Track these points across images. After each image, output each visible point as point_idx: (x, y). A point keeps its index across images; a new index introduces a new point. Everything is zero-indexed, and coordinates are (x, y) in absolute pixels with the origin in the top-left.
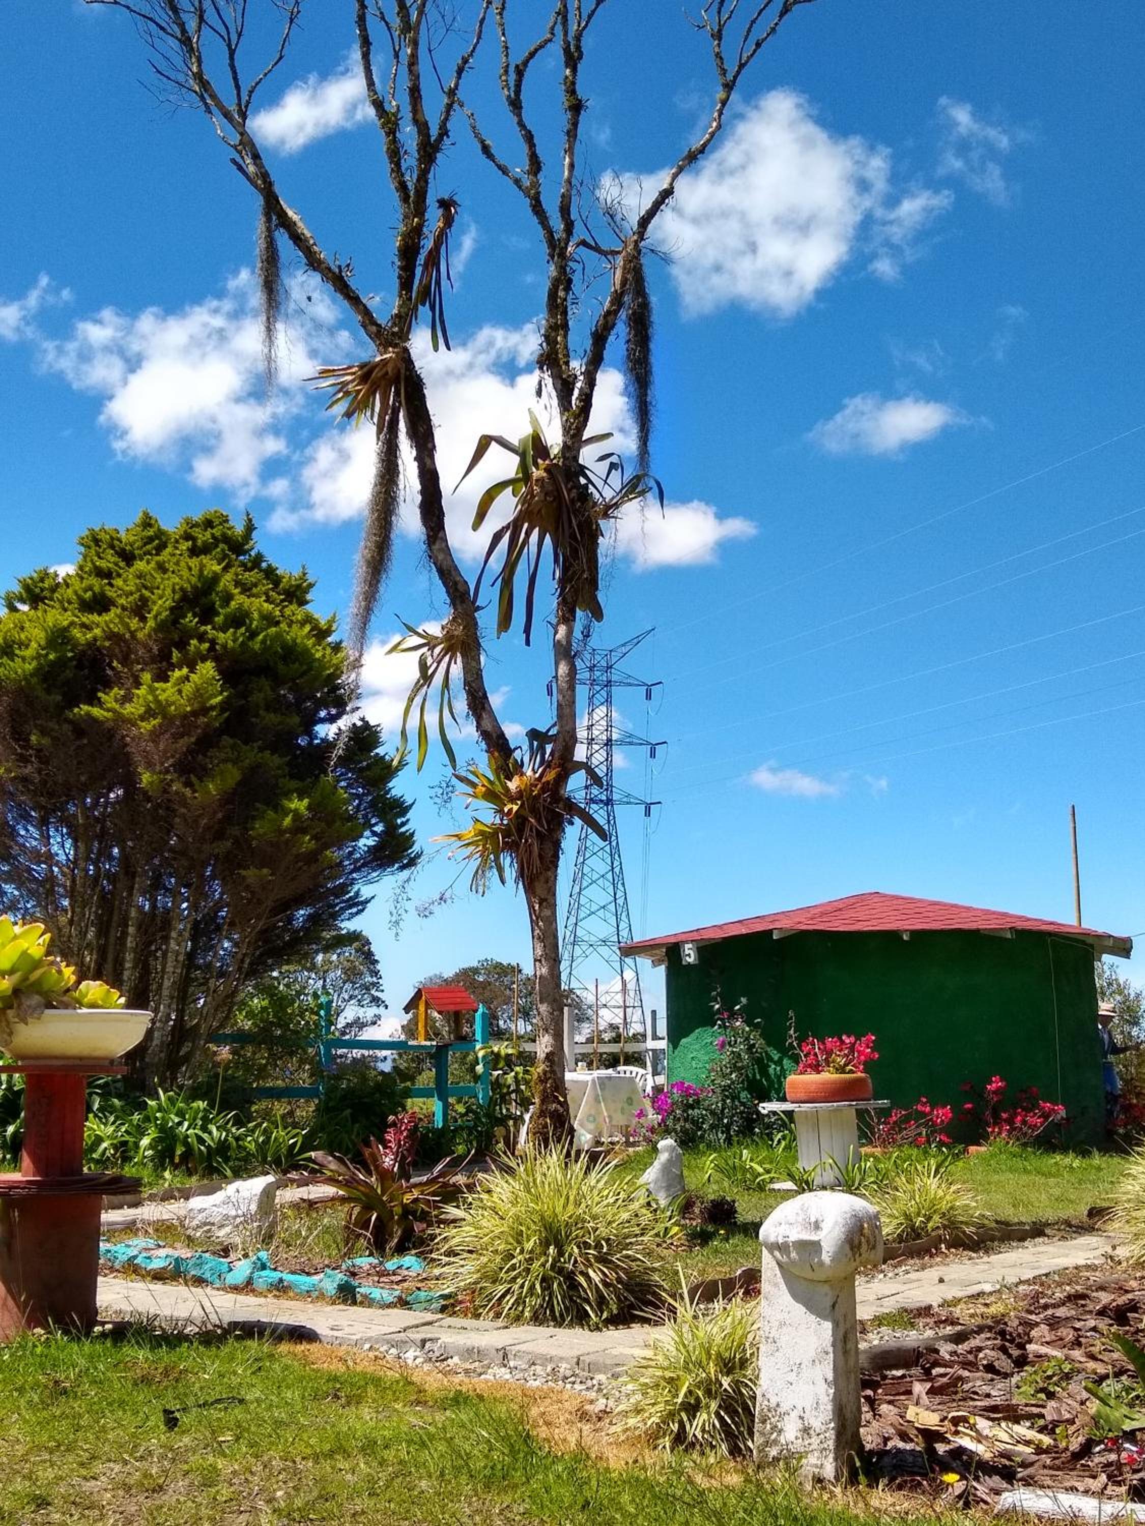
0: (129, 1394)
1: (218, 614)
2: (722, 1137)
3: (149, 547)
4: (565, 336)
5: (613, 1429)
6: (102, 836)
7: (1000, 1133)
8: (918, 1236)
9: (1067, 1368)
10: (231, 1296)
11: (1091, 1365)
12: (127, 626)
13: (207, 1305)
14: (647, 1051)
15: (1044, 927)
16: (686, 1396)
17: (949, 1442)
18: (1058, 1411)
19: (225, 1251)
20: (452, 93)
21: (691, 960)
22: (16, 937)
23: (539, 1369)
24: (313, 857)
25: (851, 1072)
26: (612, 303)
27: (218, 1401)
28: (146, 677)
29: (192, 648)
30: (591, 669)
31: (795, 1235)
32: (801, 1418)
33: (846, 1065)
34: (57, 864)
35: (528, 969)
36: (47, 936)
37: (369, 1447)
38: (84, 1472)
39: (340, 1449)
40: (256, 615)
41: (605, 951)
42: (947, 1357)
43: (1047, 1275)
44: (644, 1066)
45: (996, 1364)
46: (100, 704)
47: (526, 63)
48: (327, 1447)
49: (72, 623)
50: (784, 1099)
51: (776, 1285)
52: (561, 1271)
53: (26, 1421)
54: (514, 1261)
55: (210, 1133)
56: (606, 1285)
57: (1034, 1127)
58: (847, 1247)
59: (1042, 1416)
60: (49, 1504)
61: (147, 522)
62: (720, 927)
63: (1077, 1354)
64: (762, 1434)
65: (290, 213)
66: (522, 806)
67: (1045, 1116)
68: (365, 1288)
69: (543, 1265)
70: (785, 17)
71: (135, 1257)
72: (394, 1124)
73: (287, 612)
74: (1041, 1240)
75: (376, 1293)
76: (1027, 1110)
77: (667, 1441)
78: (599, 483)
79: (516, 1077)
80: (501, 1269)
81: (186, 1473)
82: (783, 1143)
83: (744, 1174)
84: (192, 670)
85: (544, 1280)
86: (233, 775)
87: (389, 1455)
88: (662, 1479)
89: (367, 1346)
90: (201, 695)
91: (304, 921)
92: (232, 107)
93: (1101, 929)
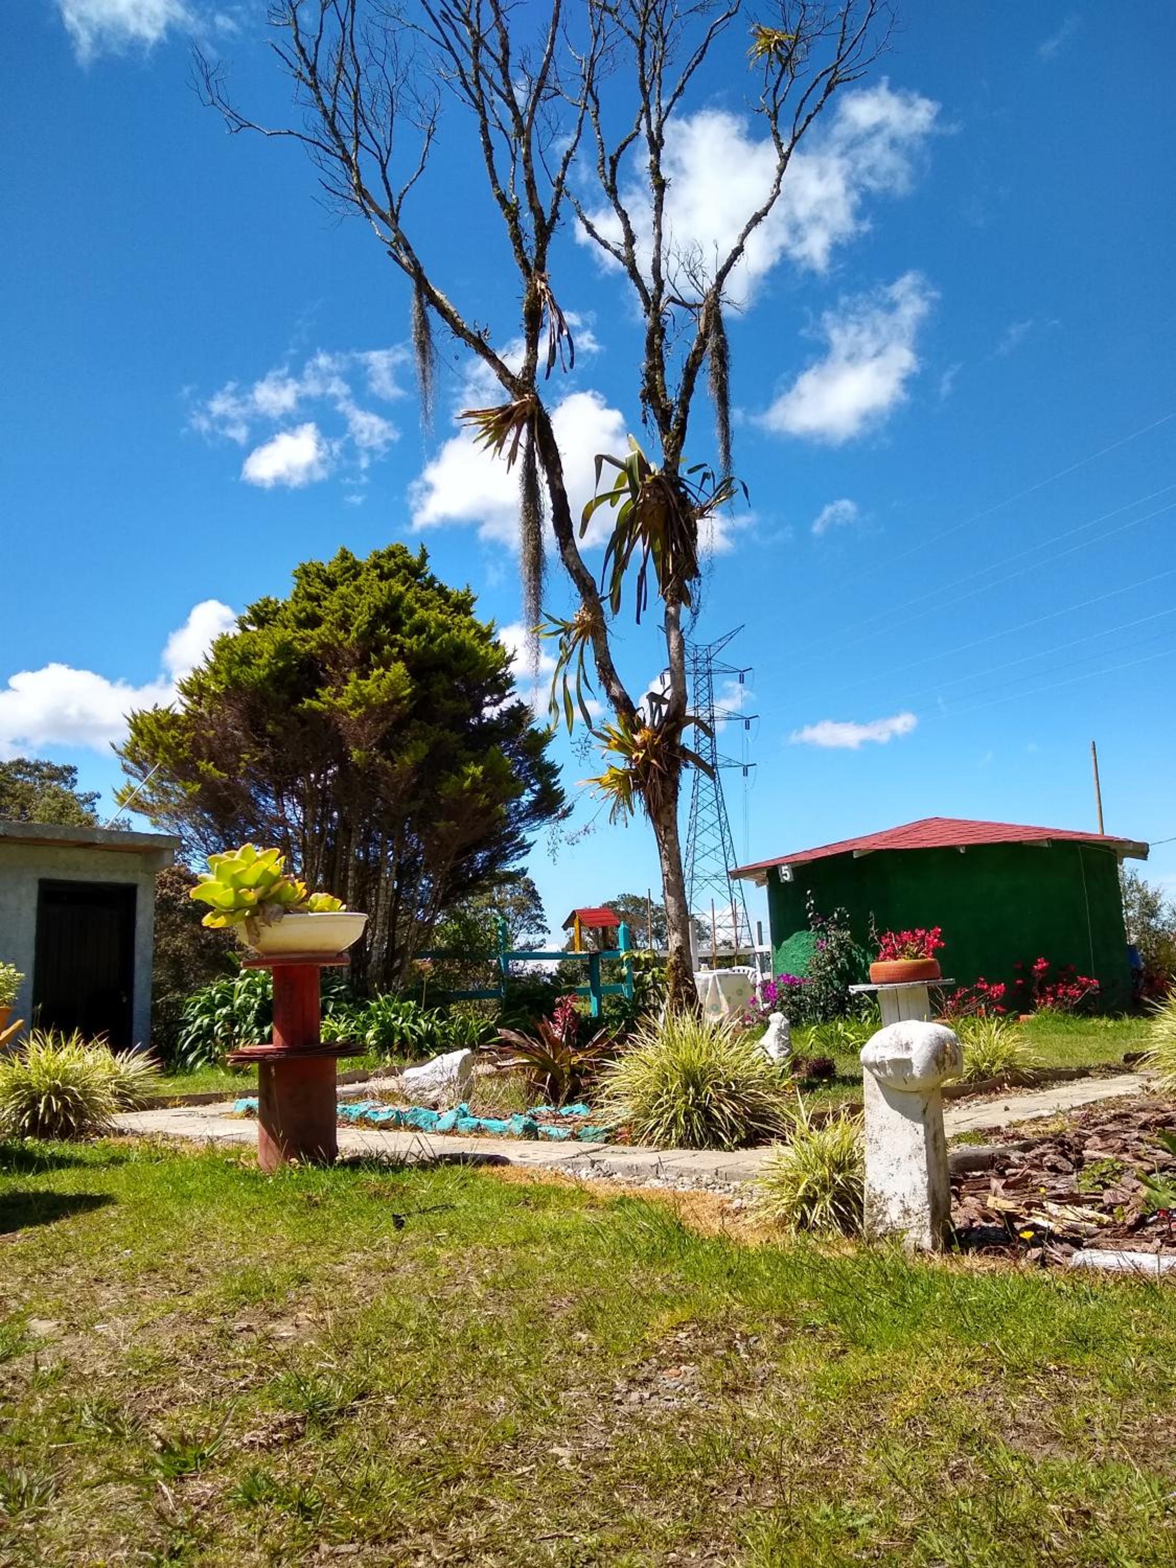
0: (365, 1205)
1: (405, 624)
2: (820, 1016)
3: (347, 575)
4: (662, 375)
5: (747, 1221)
6: (325, 801)
7: (1045, 1003)
8: (985, 1078)
9: (1118, 1166)
10: (441, 1137)
11: (1138, 1164)
12: (335, 637)
13: (423, 1142)
14: (755, 954)
15: (1075, 837)
16: (805, 1190)
17: (1024, 1221)
18: (1115, 1196)
19: (435, 1106)
20: (560, 182)
21: (787, 878)
22: (258, 859)
23: (685, 1179)
24: (487, 811)
25: (923, 957)
26: (699, 344)
27: (435, 1208)
28: (353, 676)
29: (385, 652)
30: (695, 661)
31: (891, 1054)
32: (902, 1202)
33: (918, 952)
34: (292, 826)
35: (658, 900)
36: (283, 858)
37: (555, 1237)
38: (333, 1259)
39: (531, 1239)
40: (433, 624)
41: (717, 884)
42: (1017, 1162)
43: (1094, 1103)
44: (753, 966)
45: (1058, 1165)
46: (318, 698)
47: (618, 155)
48: (521, 1238)
49: (295, 638)
50: (869, 982)
51: (876, 1097)
52: (698, 1106)
53: (288, 1225)
54: (661, 1100)
55: (420, 1025)
56: (735, 1116)
57: (1074, 997)
58: (934, 1063)
59: (1101, 1201)
60: (308, 1281)
61: (345, 556)
62: (810, 852)
63: (1125, 1156)
64: (870, 1216)
65: (437, 293)
66: (646, 754)
67: (1082, 989)
68: (545, 1127)
69: (686, 1102)
70: (830, 95)
71: (366, 1112)
72: (560, 1005)
73: (457, 620)
74: (1086, 1079)
75: (554, 1131)
76: (1068, 984)
77: (792, 1227)
78: (695, 491)
79: (653, 976)
80: (651, 1107)
81: (413, 1258)
82: (869, 1019)
83: (839, 1041)
84: (387, 669)
85: (685, 1114)
86: (423, 749)
87: (571, 1242)
88: (791, 1253)
89: (549, 1168)
90: (395, 689)
91: (483, 862)
92: (388, 212)
93: (1121, 835)
